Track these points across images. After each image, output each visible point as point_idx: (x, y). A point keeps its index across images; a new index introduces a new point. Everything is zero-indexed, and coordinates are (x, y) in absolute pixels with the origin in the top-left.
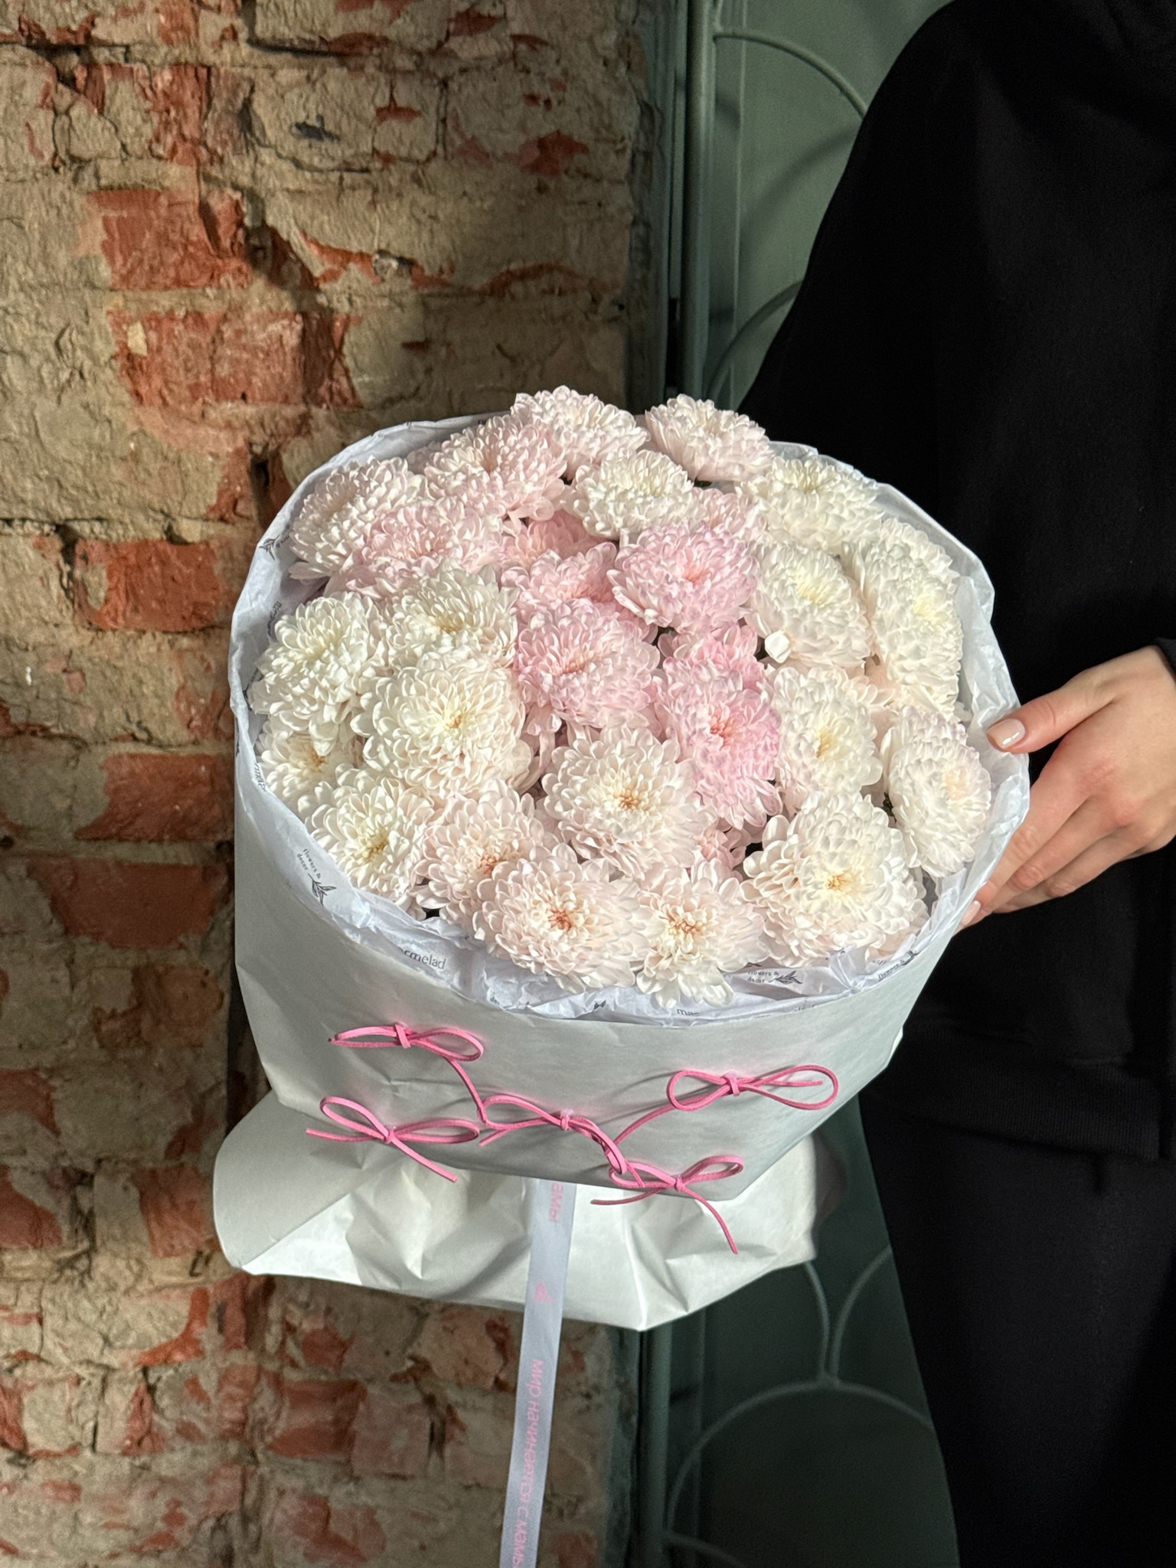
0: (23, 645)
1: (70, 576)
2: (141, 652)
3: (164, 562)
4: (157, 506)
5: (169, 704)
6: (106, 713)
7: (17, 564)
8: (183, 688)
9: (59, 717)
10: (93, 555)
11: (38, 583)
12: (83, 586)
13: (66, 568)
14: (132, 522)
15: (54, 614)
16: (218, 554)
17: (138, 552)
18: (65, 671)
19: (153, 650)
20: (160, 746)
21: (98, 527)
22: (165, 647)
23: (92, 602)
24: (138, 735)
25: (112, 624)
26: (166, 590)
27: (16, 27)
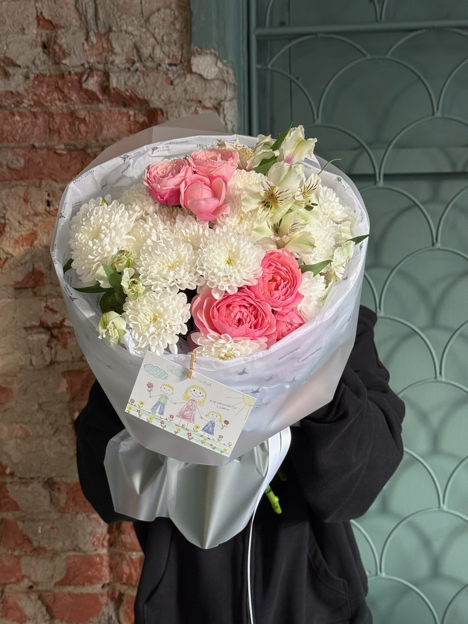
0: (38, 519)
2: (78, 520)
6: (66, 542)
8: (92, 531)
10: (62, 488)
12: (58, 499)
17: (77, 485)
19: (81, 519)
20: (84, 552)
21: (63, 478)
22: (85, 518)
23: (61, 504)
25: (68, 511)
27: (39, 322)
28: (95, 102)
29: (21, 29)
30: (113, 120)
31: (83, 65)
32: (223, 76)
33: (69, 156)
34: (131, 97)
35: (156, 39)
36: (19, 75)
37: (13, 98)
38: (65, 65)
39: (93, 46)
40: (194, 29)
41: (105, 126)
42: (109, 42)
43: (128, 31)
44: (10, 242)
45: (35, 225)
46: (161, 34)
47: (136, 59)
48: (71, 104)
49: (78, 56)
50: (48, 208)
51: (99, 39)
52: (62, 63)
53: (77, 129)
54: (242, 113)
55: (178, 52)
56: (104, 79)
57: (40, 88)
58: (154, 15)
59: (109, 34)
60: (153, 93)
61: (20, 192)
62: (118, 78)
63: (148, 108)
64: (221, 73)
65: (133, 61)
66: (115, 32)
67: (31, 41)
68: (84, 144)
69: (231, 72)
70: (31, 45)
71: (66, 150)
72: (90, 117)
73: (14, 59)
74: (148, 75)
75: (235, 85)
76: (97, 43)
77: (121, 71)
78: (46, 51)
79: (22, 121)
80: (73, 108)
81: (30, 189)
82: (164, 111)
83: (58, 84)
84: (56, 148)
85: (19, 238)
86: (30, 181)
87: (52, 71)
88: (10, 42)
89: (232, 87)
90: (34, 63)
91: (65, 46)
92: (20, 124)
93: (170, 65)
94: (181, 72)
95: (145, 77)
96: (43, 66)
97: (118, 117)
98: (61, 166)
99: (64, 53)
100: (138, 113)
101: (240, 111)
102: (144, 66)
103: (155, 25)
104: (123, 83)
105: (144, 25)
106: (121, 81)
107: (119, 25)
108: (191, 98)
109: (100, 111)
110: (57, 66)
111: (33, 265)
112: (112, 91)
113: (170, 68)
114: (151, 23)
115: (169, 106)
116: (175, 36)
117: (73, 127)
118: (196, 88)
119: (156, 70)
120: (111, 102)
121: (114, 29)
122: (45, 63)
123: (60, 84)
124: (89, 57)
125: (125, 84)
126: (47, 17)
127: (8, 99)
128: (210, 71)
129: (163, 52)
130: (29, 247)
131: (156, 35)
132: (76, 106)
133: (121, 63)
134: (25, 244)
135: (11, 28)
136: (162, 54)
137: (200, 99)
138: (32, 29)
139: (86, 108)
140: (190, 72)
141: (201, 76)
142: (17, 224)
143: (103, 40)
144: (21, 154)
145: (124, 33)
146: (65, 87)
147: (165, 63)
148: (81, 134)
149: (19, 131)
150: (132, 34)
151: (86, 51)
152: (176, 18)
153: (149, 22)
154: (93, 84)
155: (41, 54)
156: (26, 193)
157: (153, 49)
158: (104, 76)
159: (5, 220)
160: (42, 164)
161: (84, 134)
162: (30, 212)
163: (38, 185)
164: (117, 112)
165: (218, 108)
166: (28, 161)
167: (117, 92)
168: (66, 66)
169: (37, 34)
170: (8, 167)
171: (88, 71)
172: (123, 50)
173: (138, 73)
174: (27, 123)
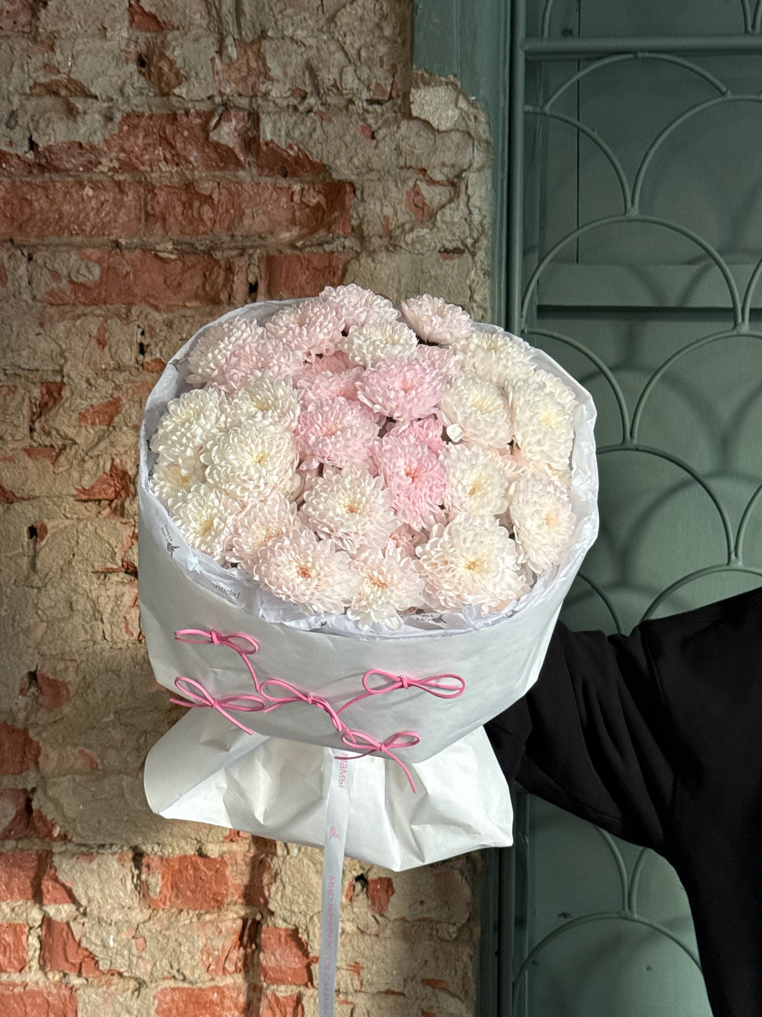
0: (109, 921)
1: (139, 877)
2: (181, 924)
3: (196, 869)
4: (193, 837)
5: (197, 957)
6: (158, 964)
7: (107, 871)
8: (205, 946)
9: (129, 966)
10: (153, 865)
11: (120, 882)
12: (146, 884)
13: (136, 872)
14: (178, 846)
15: (128, 901)
16: (229, 862)
17: (180, 862)
18: (133, 937)
19: (187, 922)
20: (191, 982)
21: (156, 848)
22: (195, 920)
23: (152, 894)
24: (177, 975)
25: (162, 906)
26: (197, 886)
27: (120, 563)
28: (231, 166)
29: (99, 30)
30: (263, 200)
31: (210, 98)
32: (467, 126)
33: (180, 264)
34: (297, 160)
35: (346, 54)
36: (94, 112)
37: (82, 155)
38: (179, 96)
39: (230, 64)
40: (419, 37)
41: (248, 211)
42: (260, 57)
43: (295, 38)
44: (70, 416)
45: (117, 388)
46: (357, 46)
47: (309, 90)
48: (186, 169)
49: (203, 81)
50: (141, 357)
51: (243, 51)
52: (174, 94)
53: (196, 215)
54: (499, 192)
55: (386, 78)
56: (249, 124)
57: (132, 138)
58: (343, 10)
59: (260, 42)
60: (338, 152)
61: (92, 326)
62: (275, 123)
63: (328, 180)
64: (464, 119)
65: (303, 94)
66: (272, 38)
67: (117, 52)
68: (208, 242)
69: (483, 118)
70: (117, 59)
71: (175, 252)
72: (221, 194)
73: (86, 85)
74: (330, 120)
75: (488, 142)
76: (238, 59)
77: (280, 110)
78: (143, 70)
79: (97, 197)
80: (189, 177)
81: (109, 321)
82: (357, 186)
83: (164, 132)
84: (158, 248)
85: (88, 411)
86: (108, 306)
87: (154, 109)
88: (80, 53)
89: (484, 145)
90: (121, 91)
91: (179, 63)
92: (93, 203)
93: (371, 102)
94: (390, 115)
95: (324, 123)
96: (138, 98)
97: (272, 193)
98: (165, 282)
99: (177, 74)
100: (309, 188)
101: (496, 191)
102: (322, 104)
103: (345, 28)
104: (283, 133)
105: (325, 29)
106: (280, 131)
107: (280, 28)
108: (408, 164)
109: (240, 183)
110: (164, 99)
111: (113, 460)
112: (264, 148)
113: (370, 108)
114: (339, 23)
115: (367, 177)
116: (383, 49)
117: (190, 212)
118: (417, 146)
119: (344, 112)
120: (260, 167)
121: (270, 33)
122: (142, 94)
123: (167, 131)
124: (223, 84)
125: (288, 135)
126: (147, 9)
127: (74, 157)
128: (444, 115)
129: (359, 79)
130: (105, 428)
131: (346, 47)
132: (196, 172)
133: (281, 97)
134: (97, 421)
135: (82, 27)
136: (357, 81)
137: (424, 165)
138: (120, 29)
139: (215, 177)
140: (409, 116)
141: (427, 123)
142: (84, 385)
143: (250, 53)
144: (94, 257)
145: (288, 41)
146: (179, 136)
147: (360, 99)
148: (204, 225)
149: (92, 214)
150: (305, 45)
151: (217, 73)
152: (384, 17)
153: (336, 23)
154: (228, 134)
155: (136, 76)
156: (103, 329)
157: (341, 73)
158: (249, 119)
159: (63, 377)
160: (131, 275)
161: (209, 224)
162: (109, 364)
163: (124, 316)
164: (268, 185)
165: (455, 183)
166: (108, 271)
167: (272, 149)
168: (180, 99)
169: (129, 39)
170: (71, 282)
171: (220, 110)
172: (285, 74)
173: (312, 114)
174: (108, 201)
